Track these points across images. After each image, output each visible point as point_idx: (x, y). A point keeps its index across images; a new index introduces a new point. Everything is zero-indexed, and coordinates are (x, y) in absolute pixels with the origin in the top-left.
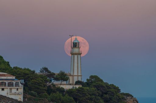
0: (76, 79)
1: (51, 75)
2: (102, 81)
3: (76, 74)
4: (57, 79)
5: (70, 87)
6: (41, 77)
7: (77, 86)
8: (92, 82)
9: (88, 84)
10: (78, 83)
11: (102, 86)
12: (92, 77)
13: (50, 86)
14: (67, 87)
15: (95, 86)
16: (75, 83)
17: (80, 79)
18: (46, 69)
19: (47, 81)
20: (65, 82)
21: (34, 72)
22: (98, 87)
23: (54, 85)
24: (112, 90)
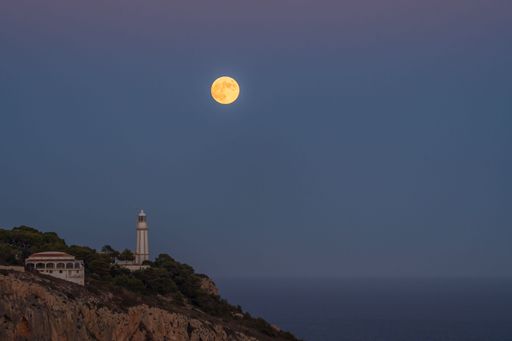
0: (142, 259)
1: (115, 254)
2: (173, 260)
3: (142, 252)
4: (121, 259)
5: (138, 268)
6: (104, 256)
7: (145, 267)
8: (161, 262)
9: (156, 264)
10: (145, 263)
11: (174, 267)
12: (161, 256)
13: (113, 267)
14: (133, 268)
15: (165, 267)
16: (141, 262)
17: (147, 258)
18: (108, 248)
19: (110, 261)
20: (130, 263)
21: (95, 251)
22: (169, 268)
23: (118, 266)
24: (185, 270)
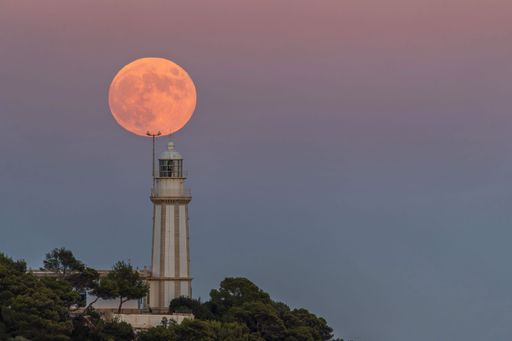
0: (170, 293)
1: (86, 278)
2: (265, 297)
3: (169, 272)
4: (104, 293)
5: (155, 321)
6: (49, 283)
7: (179, 319)
8: (229, 303)
9: (216, 308)
10: (179, 305)
11: (266, 318)
12: (229, 283)
13: (79, 319)
14: (141, 322)
15: (240, 317)
16: (167, 305)
17: (184, 292)
18: (66, 257)
19: (69, 300)
20: (133, 304)
21: (21, 266)
22: (252, 321)
23: (95, 315)
24: (303, 330)
